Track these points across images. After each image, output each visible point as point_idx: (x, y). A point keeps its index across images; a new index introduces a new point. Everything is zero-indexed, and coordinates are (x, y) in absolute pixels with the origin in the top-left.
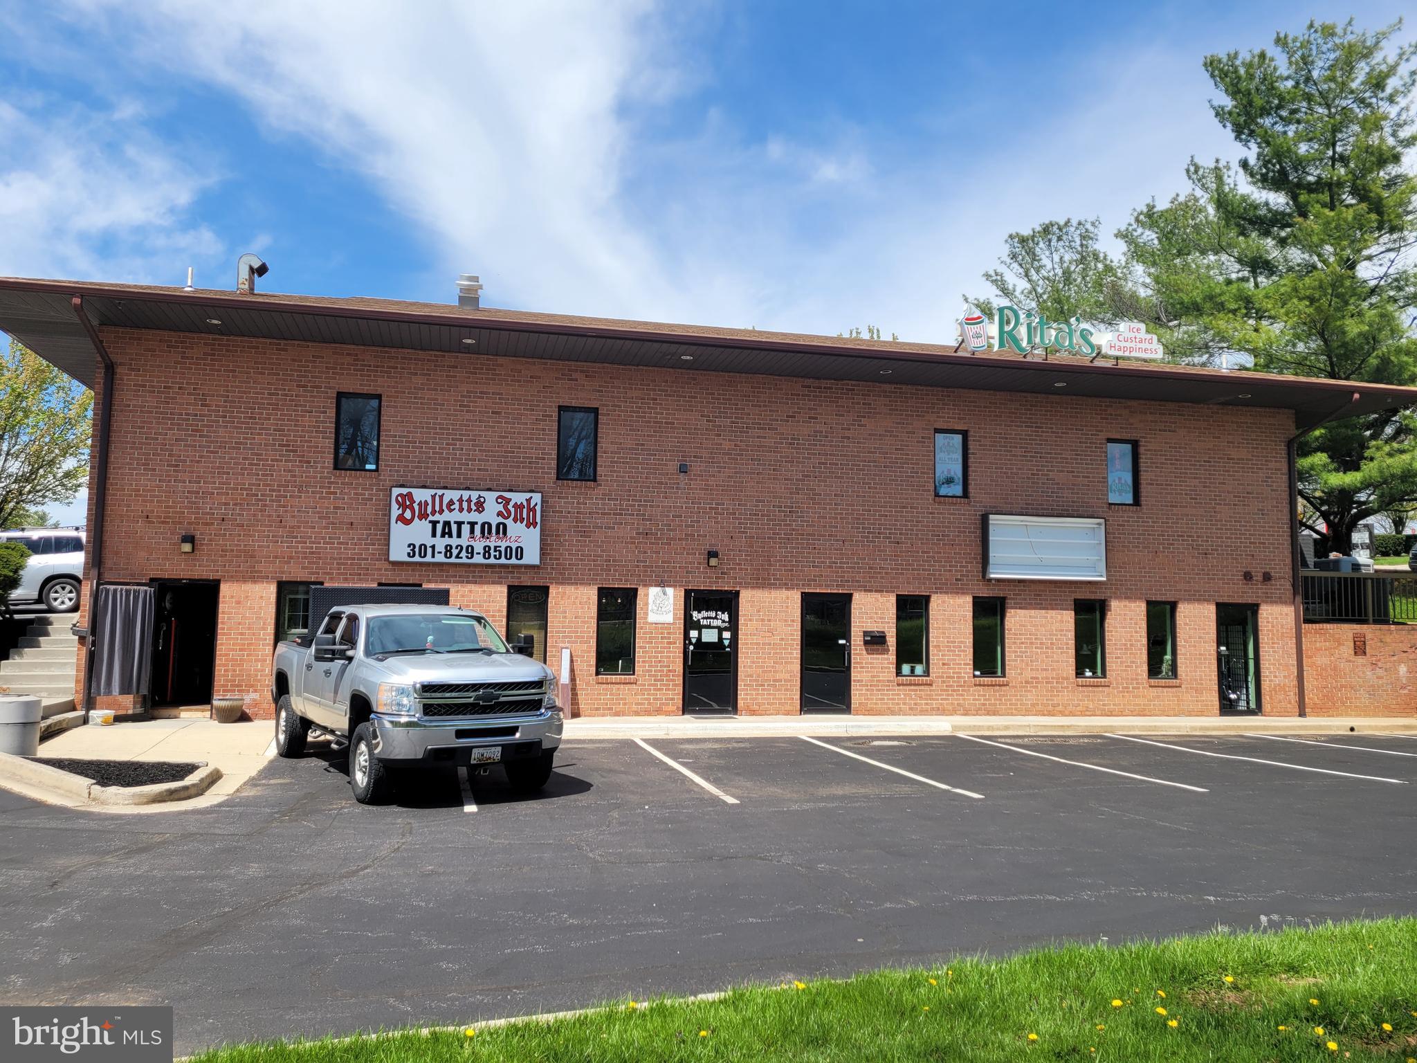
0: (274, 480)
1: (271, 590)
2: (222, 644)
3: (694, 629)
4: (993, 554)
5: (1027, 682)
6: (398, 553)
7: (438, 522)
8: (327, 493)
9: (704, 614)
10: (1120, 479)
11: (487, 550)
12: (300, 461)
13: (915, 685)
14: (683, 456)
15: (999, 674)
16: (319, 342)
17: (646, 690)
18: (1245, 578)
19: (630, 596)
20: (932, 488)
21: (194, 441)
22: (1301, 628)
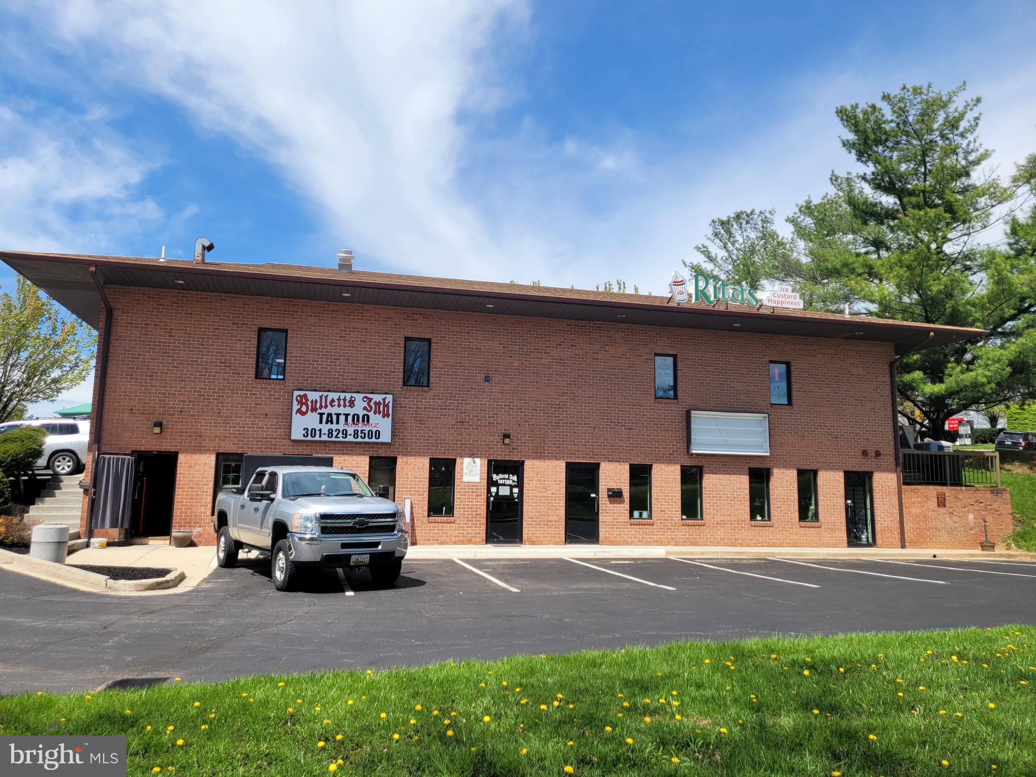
0: (216, 386)
1: (211, 459)
2: (178, 495)
3: (494, 486)
4: (694, 437)
5: (717, 524)
6: (297, 434)
7: (324, 414)
8: (250, 394)
9: (501, 476)
10: (778, 387)
11: (356, 433)
12: (233, 373)
13: (642, 525)
14: (487, 371)
15: (699, 518)
16: (248, 295)
17: (461, 527)
18: (863, 455)
19: (451, 464)
20: (653, 393)
21: (164, 359)
22: (901, 489)
